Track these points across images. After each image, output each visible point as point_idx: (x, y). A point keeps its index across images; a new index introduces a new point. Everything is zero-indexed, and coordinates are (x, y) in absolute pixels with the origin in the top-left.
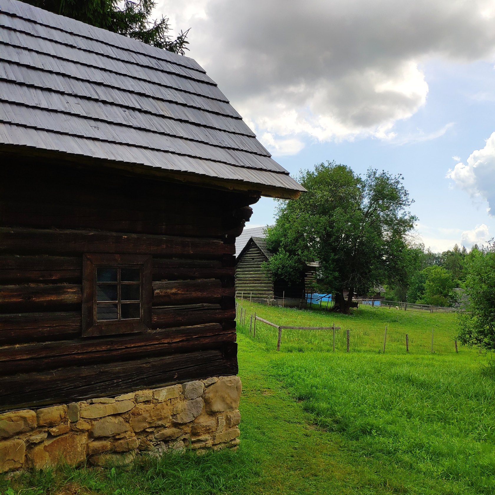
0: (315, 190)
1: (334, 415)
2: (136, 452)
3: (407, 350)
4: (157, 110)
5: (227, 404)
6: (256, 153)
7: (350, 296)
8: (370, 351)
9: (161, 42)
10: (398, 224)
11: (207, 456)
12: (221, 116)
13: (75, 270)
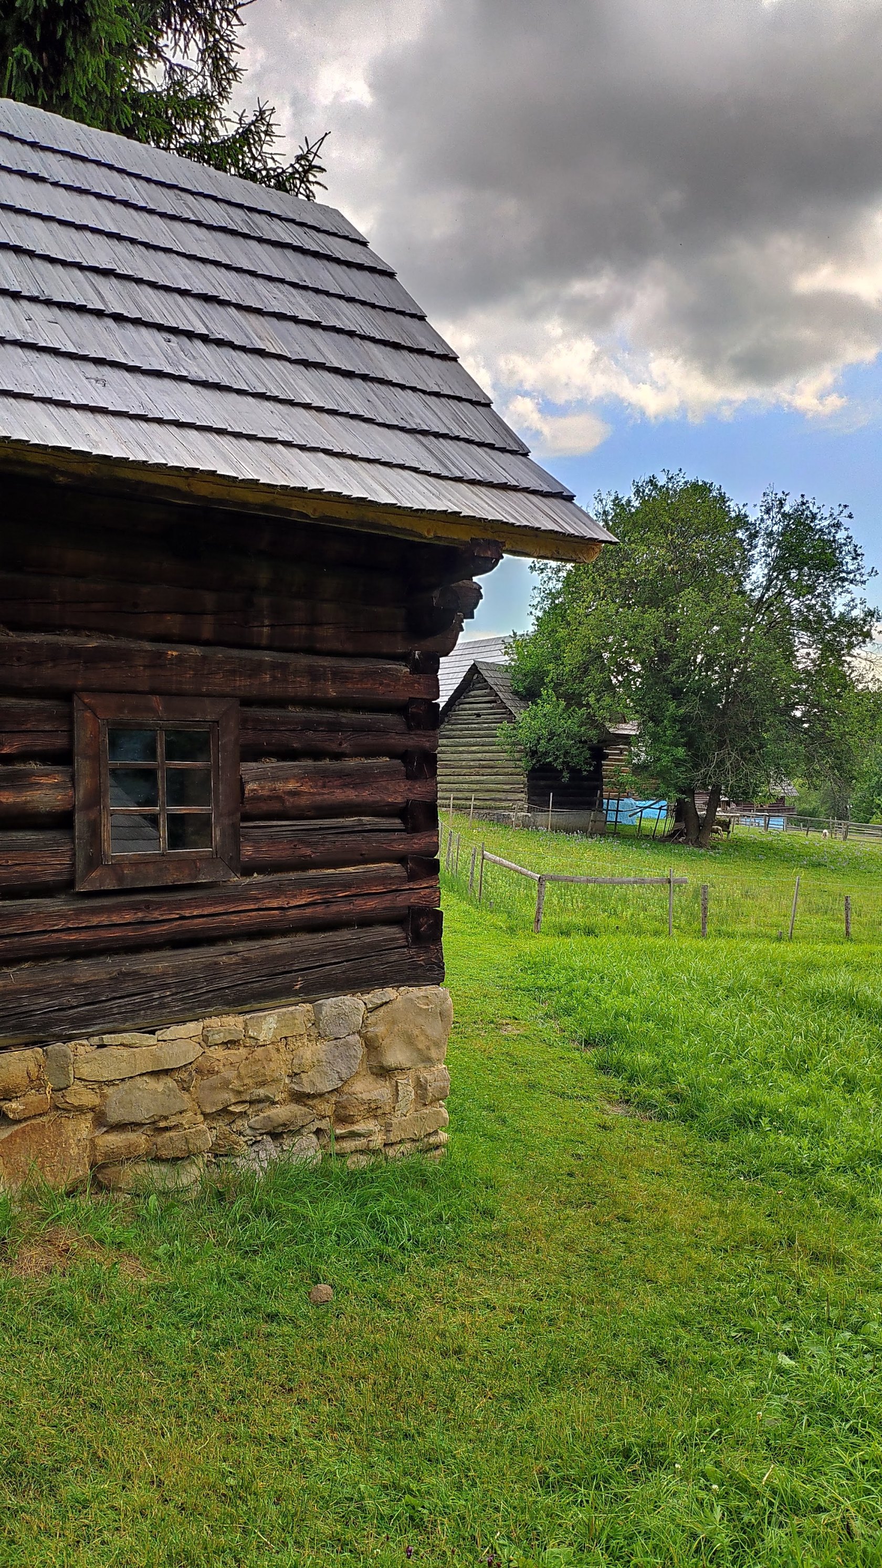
0: (633, 545)
1: (669, 1080)
2: (205, 1159)
3: (848, 933)
4: (248, 337)
5: (419, 1050)
6: (491, 446)
7: (713, 804)
8: (756, 935)
9: (255, 168)
10: (834, 628)
11: (372, 1171)
12: (405, 353)
13: (57, 731)
